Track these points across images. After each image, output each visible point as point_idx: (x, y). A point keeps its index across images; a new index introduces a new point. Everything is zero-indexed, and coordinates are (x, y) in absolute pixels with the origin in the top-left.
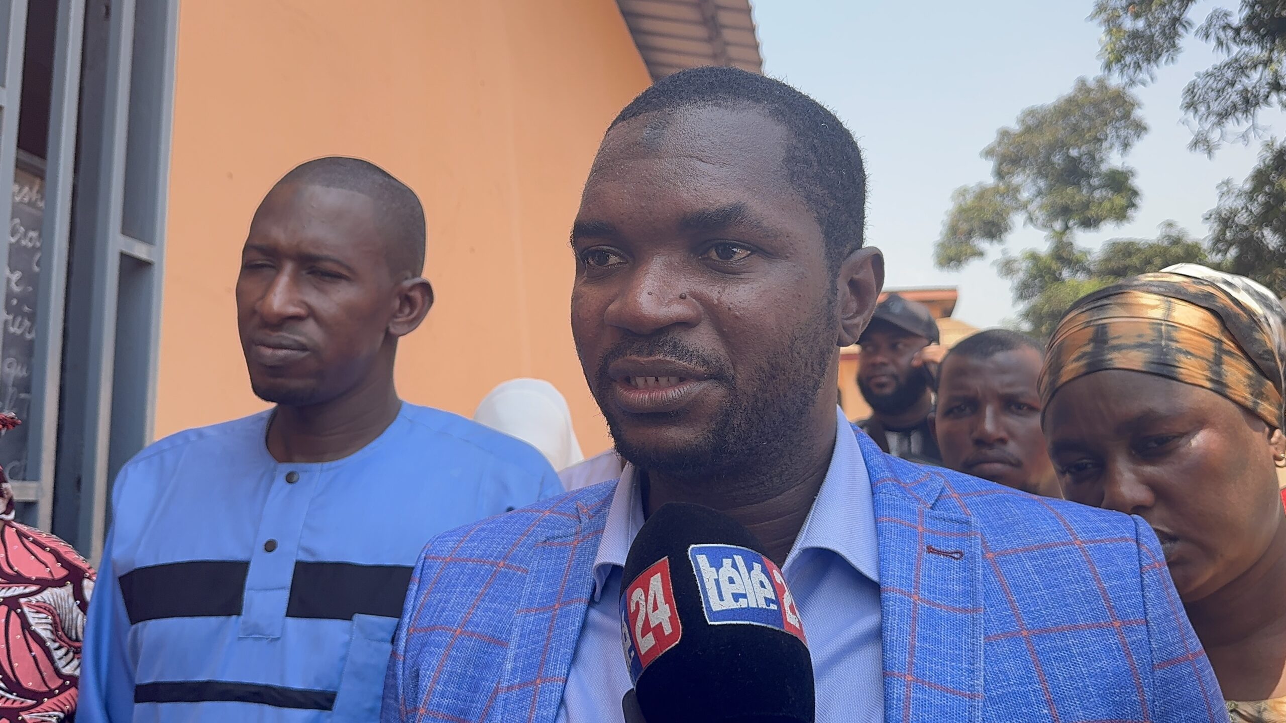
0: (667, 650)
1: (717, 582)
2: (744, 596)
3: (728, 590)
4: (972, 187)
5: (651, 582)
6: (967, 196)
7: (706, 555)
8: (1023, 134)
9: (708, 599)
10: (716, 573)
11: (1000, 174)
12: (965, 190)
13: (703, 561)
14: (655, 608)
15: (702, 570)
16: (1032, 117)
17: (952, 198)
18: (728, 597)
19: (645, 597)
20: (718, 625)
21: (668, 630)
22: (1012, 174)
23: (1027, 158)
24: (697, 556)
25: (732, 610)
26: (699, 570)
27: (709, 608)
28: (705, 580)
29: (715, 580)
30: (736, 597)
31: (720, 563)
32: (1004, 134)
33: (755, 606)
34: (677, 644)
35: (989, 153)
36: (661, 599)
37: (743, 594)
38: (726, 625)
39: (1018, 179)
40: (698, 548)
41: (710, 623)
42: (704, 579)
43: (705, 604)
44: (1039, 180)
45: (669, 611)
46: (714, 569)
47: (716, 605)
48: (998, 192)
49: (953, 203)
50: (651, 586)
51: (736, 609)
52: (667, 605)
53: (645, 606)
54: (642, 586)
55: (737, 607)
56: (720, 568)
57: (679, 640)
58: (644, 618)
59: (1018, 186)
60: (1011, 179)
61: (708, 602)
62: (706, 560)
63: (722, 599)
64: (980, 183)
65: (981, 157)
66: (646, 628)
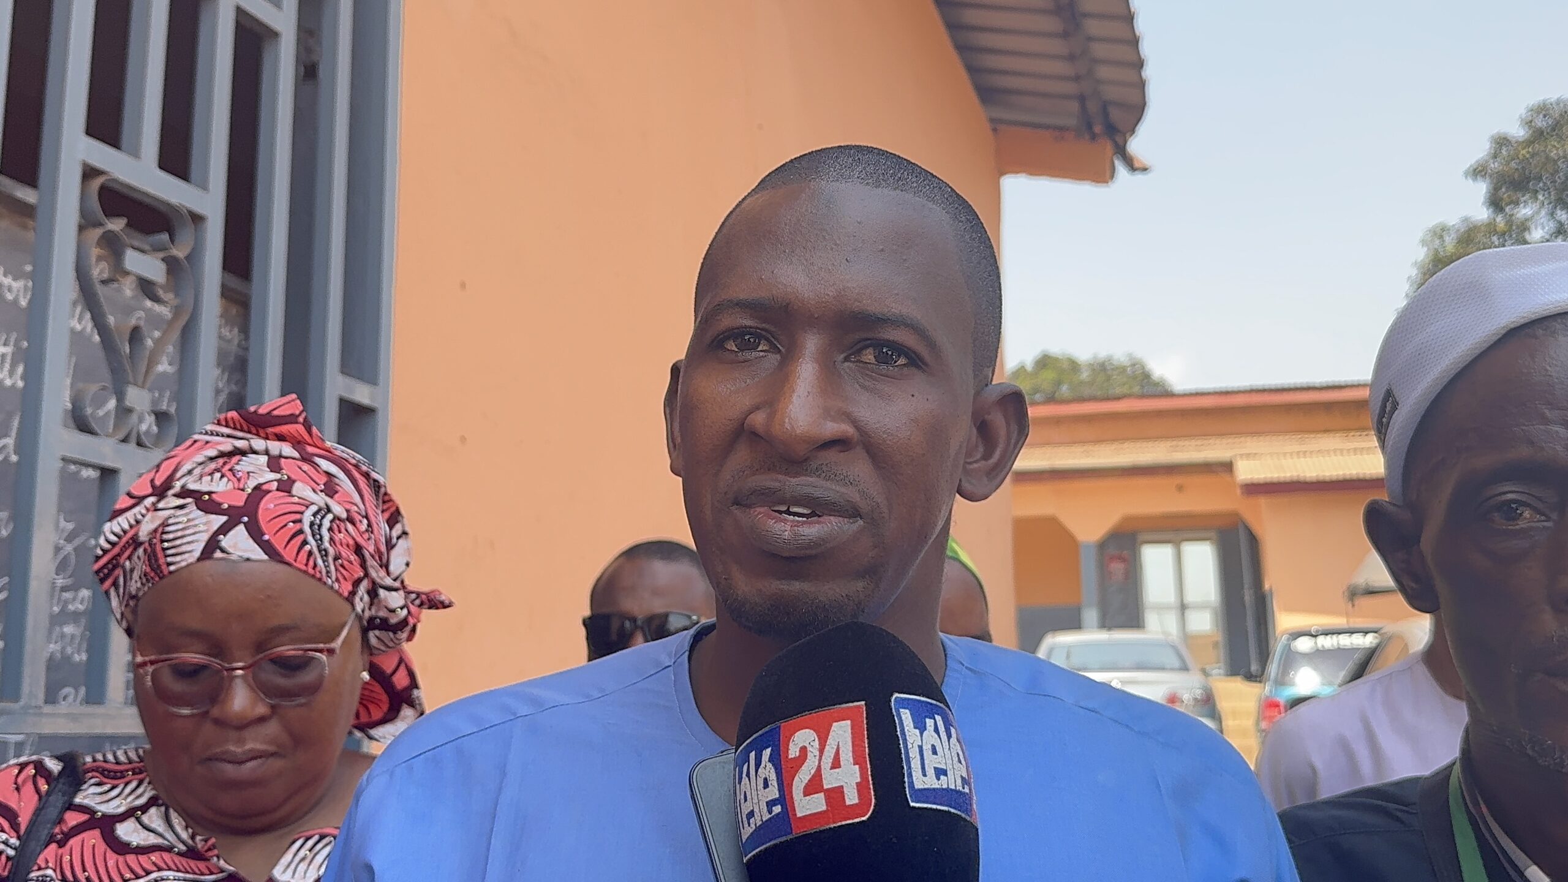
0: (844, 823)
1: (921, 748)
2: (945, 773)
3: (932, 762)
4: (1454, 225)
5: (833, 728)
6: (1447, 239)
7: (910, 710)
8: (1529, 143)
9: (911, 772)
10: (919, 737)
11: (1495, 203)
12: (1443, 230)
13: (906, 715)
14: (836, 764)
15: (906, 730)
16: (1545, 116)
17: (1424, 242)
18: (931, 772)
19: (820, 744)
20: (919, 808)
21: (852, 798)
22: (1517, 203)
23: (1540, 179)
24: (901, 710)
25: (934, 789)
26: (903, 730)
27: (911, 783)
28: (910, 746)
29: (919, 746)
30: (940, 772)
31: (923, 725)
32: (1501, 142)
33: (953, 787)
34: (863, 821)
35: (1478, 172)
36: (847, 756)
37: (942, 769)
38: (926, 808)
39: (1524, 211)
40: (901, 698)
41: (912, 804)
42: (908, 743)
43: (908, 777)
44: (1559, 212)
45: (858, 774)
46: (917, 732)
47: (920, 782)
48: (1495, 232)
49: (1425, 249)
50: (832, 733)
51: (937, 789)
52: (857, 767)
53: (818, 758)
54: (816, 728)
55: (939, 787)
56: (924, 731)
57: (867, 816)
58: (813, 772)
59: (1527, 220)
60: (1515, 211)
61: (910, 775)
62: (910, 717)
63: (925, 775)
64: (1466, 220)
65: (1466, 177)
66: (814, 786)
